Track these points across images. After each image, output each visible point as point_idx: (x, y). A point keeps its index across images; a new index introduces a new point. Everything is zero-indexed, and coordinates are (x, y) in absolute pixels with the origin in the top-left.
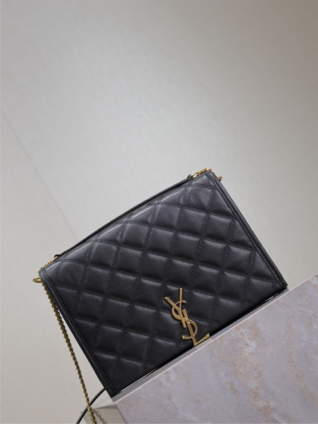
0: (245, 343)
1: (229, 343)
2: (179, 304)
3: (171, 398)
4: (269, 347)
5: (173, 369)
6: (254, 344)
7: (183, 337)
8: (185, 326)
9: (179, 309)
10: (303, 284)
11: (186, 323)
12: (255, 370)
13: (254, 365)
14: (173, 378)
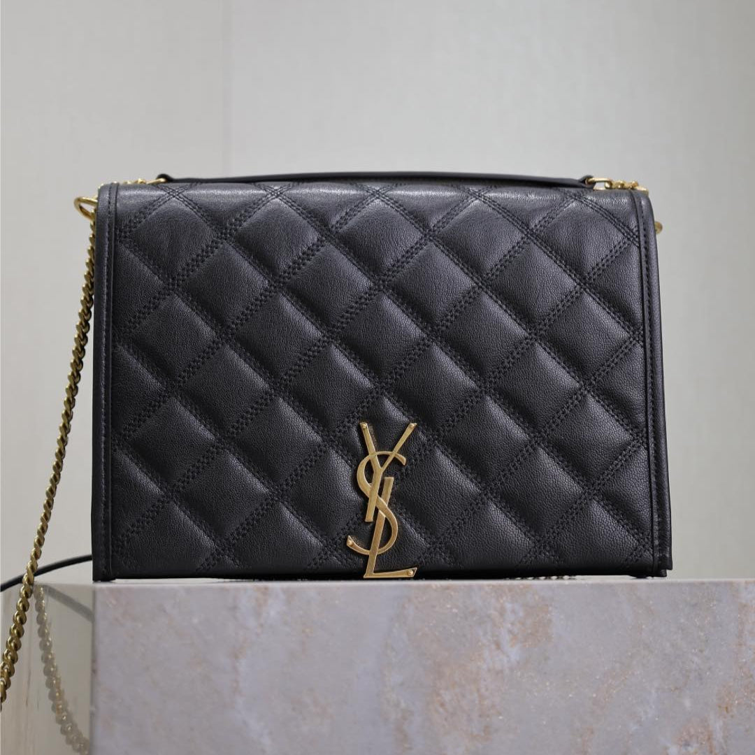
0: (495, 639)
1: (456, 613)
2: (386, 457)
3: (236, 657)
4: (548, 684)
5: (285, 591)
6: (514, 653)
7: (351, 542)
8: (370, 517)
9: (379, 470)
10: (717, 584)
11: (377, 510)
12: (480, 716)
13: (486, 702)
14: (273, 613)
